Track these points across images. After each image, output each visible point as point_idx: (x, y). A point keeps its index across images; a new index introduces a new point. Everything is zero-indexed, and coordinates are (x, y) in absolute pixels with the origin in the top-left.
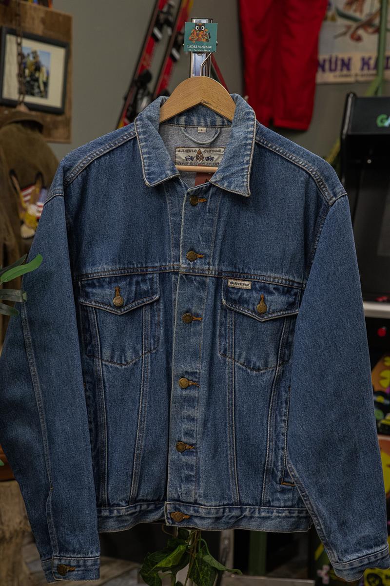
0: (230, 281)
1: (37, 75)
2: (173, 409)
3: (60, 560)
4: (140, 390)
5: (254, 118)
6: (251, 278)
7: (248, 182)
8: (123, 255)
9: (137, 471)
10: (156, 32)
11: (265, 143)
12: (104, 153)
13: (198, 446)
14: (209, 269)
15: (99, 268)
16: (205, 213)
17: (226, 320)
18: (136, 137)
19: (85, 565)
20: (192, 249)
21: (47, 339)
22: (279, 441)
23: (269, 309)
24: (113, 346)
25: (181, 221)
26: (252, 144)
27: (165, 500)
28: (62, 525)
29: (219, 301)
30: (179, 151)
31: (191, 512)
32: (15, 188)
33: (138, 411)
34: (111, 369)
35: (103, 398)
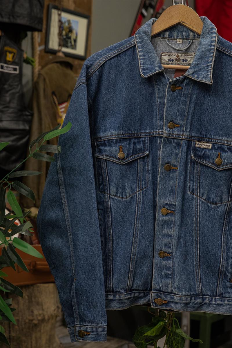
0: (197, 143)
1: (70, 35)
2: (157, 229)
3: (80, 327)
4: (135, 215)
5: (216, 32)
6: (211, 141)
7: (212, 74)
8: (125, 124)
9: (132, 269)
10: (144, 11)
11: (223, 49)
12: (114, 56)
13: (174, 254)
14: (183, 134)
15: (109, 133)
16: (181, 97)
17: (194, 170)
18: (135, 45)
19: (97, 331)
20: (171, 121)
21: (74, 180)
22: (230, 253)
23: (224, 162)
24: (117, 186)
25: (164, 102)
26: (214, 49)
27: (151, 290)
28: (82, 304)
29: (190, 156)
30: (164, 55)
31: (169, 299)
32: (55, 103)
33: (134, 229)
34: (115, 201)
35: (110, 220)
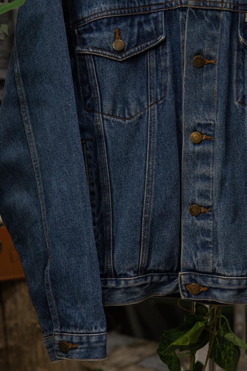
2: (184, 168)
3: (61, 336)
4: (146, 146)
9: (146, 237)
13: (215, 208)
14: (222, 1)
15: (97, 9)
17: (243, 62)
19: (89, 342)
21: (40, 92)
24: (114, 98)
27: (179, 270)
28: (62, 297)
29: (236, 40)
31: (210, 284)
33: (145, 170)
34: (113, 124)
35: (105, 156)
